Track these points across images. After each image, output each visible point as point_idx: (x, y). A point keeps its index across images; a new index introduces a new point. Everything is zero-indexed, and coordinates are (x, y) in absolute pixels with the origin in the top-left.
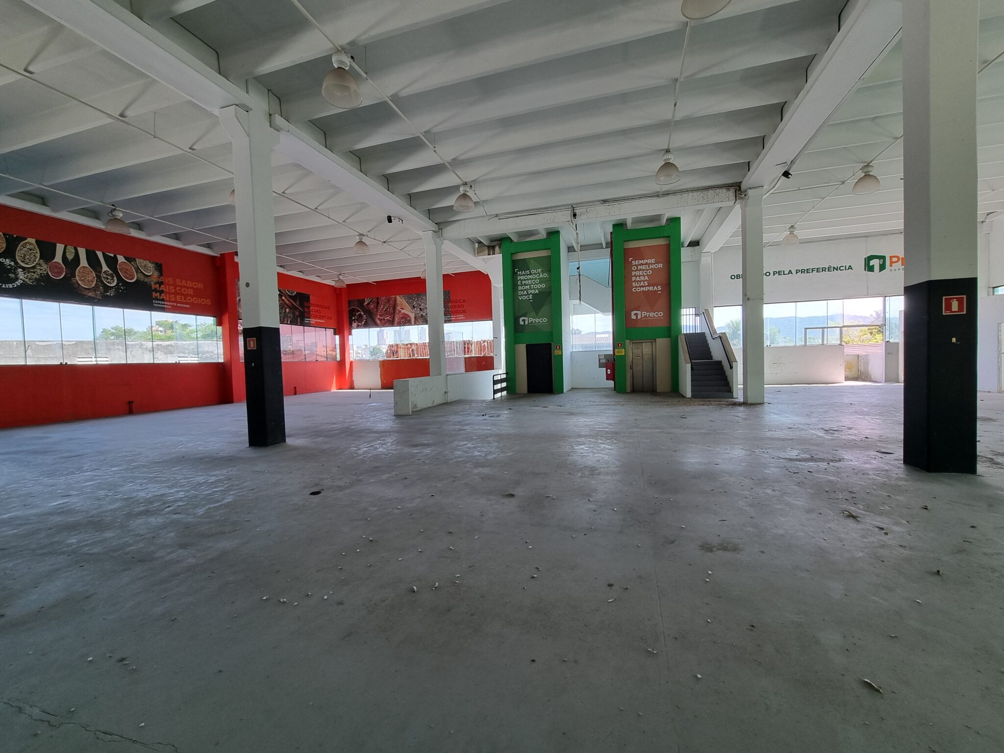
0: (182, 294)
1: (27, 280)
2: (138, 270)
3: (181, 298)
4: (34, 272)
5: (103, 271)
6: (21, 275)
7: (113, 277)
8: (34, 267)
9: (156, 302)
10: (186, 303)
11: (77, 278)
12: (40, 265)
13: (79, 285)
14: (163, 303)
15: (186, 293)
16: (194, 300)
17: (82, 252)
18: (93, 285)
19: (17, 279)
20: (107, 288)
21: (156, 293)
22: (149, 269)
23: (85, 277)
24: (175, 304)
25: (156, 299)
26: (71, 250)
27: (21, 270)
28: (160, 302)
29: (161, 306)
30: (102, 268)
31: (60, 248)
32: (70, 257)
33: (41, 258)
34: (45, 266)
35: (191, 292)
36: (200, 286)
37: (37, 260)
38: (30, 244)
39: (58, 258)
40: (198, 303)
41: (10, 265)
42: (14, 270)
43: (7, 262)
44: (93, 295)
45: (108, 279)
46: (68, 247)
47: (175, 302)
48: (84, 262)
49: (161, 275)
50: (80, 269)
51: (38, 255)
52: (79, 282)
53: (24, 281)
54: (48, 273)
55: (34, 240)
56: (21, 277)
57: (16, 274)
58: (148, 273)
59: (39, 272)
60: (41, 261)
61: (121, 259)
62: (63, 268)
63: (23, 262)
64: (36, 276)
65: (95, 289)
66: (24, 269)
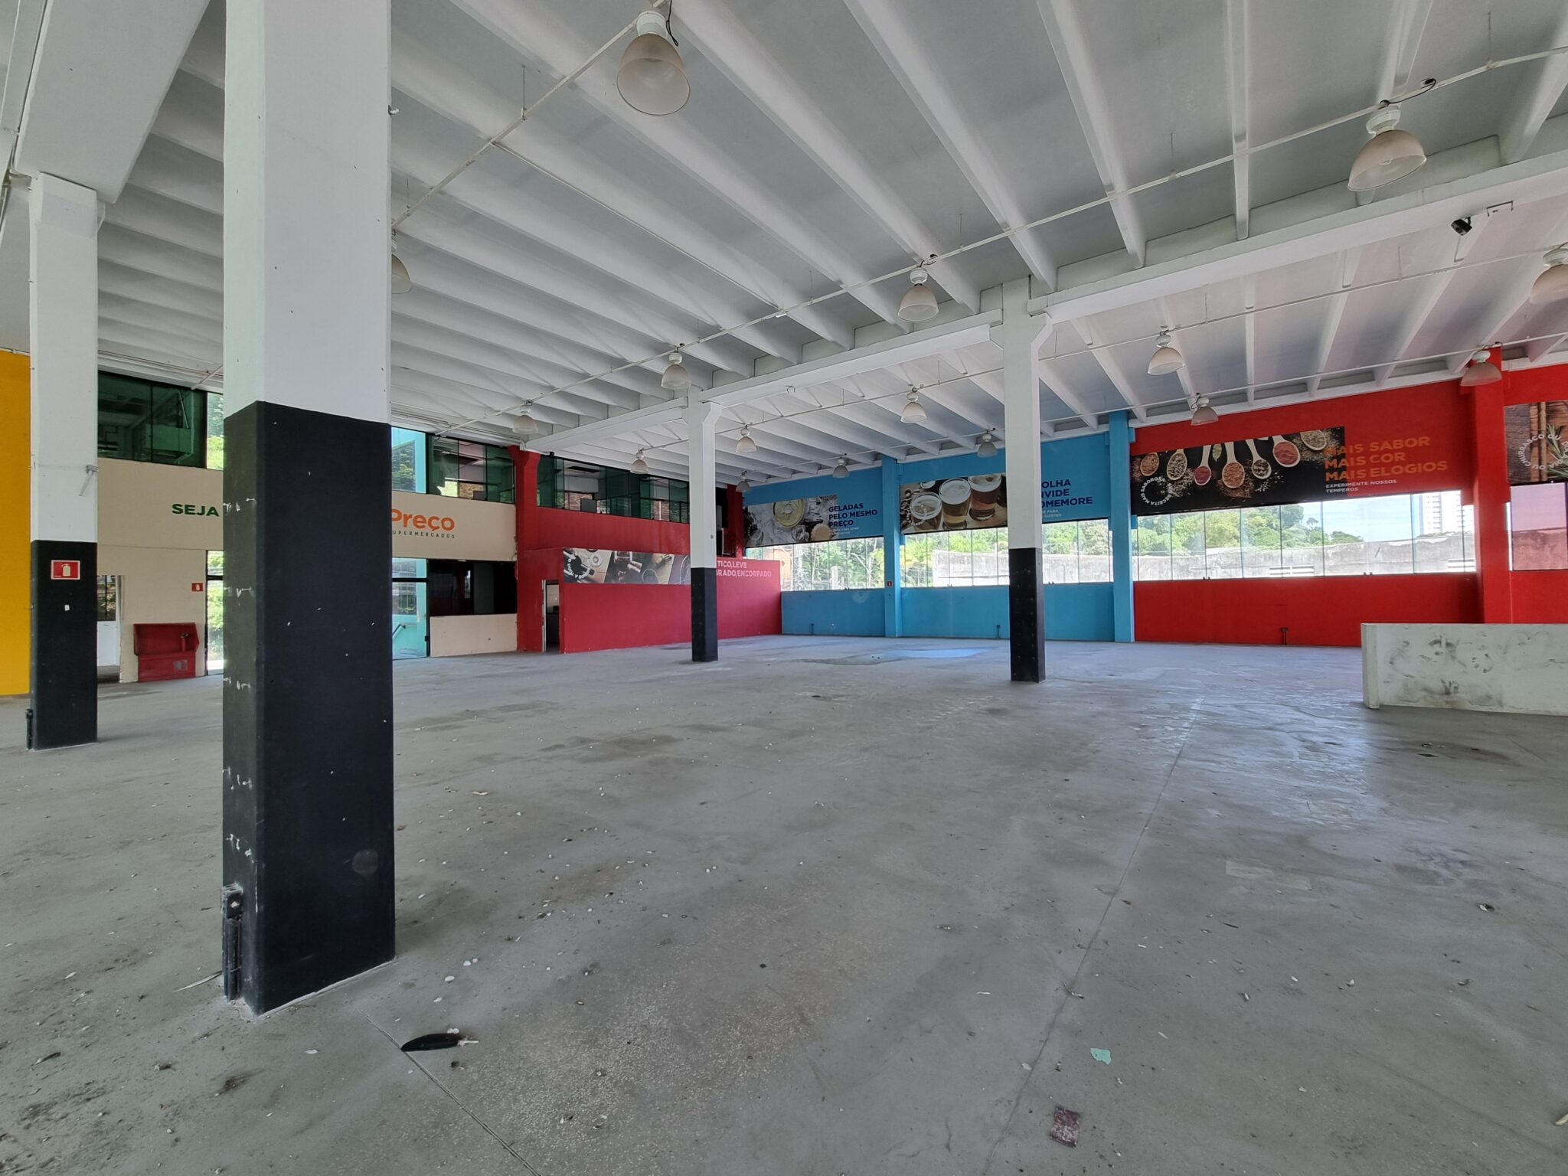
0: (1381, 464)
1: (1175, 493)
2: (1303, 447)
3: (1380, 470)
4: (1182, 484)
5: (1254, 462)
6: (1171, 489)
7: (1267, 466)
8: (1181, 479)
9: (1332, 486)
10: (1392, 477)
11: (1223, 479)
12: (1187, 474)
13: (1225, 486)
14: (1343, 485)
15: (1390, 460)
16: (1411, 469)
17: (1230, 447)
18: (1242, 483)
19: (1167, 494)
20: (1258, 482)
21: (1332, 473)
22: (1320, 441)
23: (1233, 477)
24: (1366, 483)
25: (1332, 481)
26: (1218, 447)
27: (1170, 484)
28: (1339, 485)
29: (1339, 490)
30: (1252, 458)
31: (1207, 449)
32: (1216, 456)
33: (1188, 467)
34: (1191, 474)
35: (1400, 456)
36: (1424, 441)
37: (1185, 470)
38: (1179, 455)
39: (1205, 463)
40: (1417, 473)
41: (1162, 482)
42: (1164, 487)
43: (1160, 479)
44: (1241, 496)
45: (1259, 470)
46: (1215, 447)
47: (1368, 479)
48: (1231, 458)
49: (1342, 443)
50: (1228, 467)
51: (1186, 465)
52: (1226, 483)
53: (1172, 495)
54: (1194, 482)
55: (1182, 450)
56: (1170, 491)
57: (1166, 490)
58: (1319, 446)
59: (1186, 482)
60: (1189, 470)
61: (1278, 440)
62: (1209, 472)
63: (1172, 475)
64: (1183, 487)
65: (1243, 487)
66: (1172, 482)
